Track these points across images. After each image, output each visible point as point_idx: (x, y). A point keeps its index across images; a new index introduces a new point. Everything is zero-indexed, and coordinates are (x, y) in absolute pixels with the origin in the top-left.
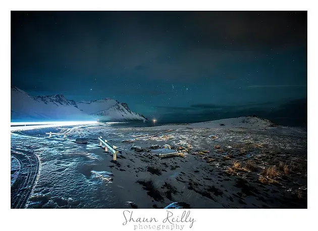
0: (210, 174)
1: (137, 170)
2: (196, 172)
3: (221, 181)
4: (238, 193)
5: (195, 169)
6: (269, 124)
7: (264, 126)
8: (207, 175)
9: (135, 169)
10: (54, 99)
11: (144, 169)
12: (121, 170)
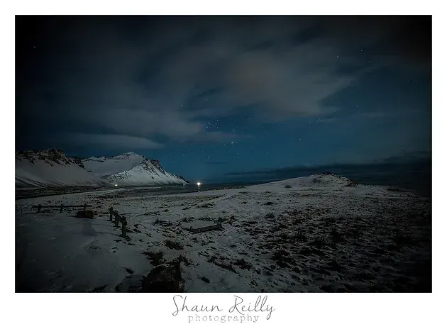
0: (248, 249)
1: (152, 244)
2: (233, 246)
3: (258, 255)
4: (271, 267)
5: (233, 243)
6: (346, 184)
7: (340, 186)
8: (244, 249)
9: (148, 243)
10: (47, 155)
11: (162, 243)
12: (129, 244)
